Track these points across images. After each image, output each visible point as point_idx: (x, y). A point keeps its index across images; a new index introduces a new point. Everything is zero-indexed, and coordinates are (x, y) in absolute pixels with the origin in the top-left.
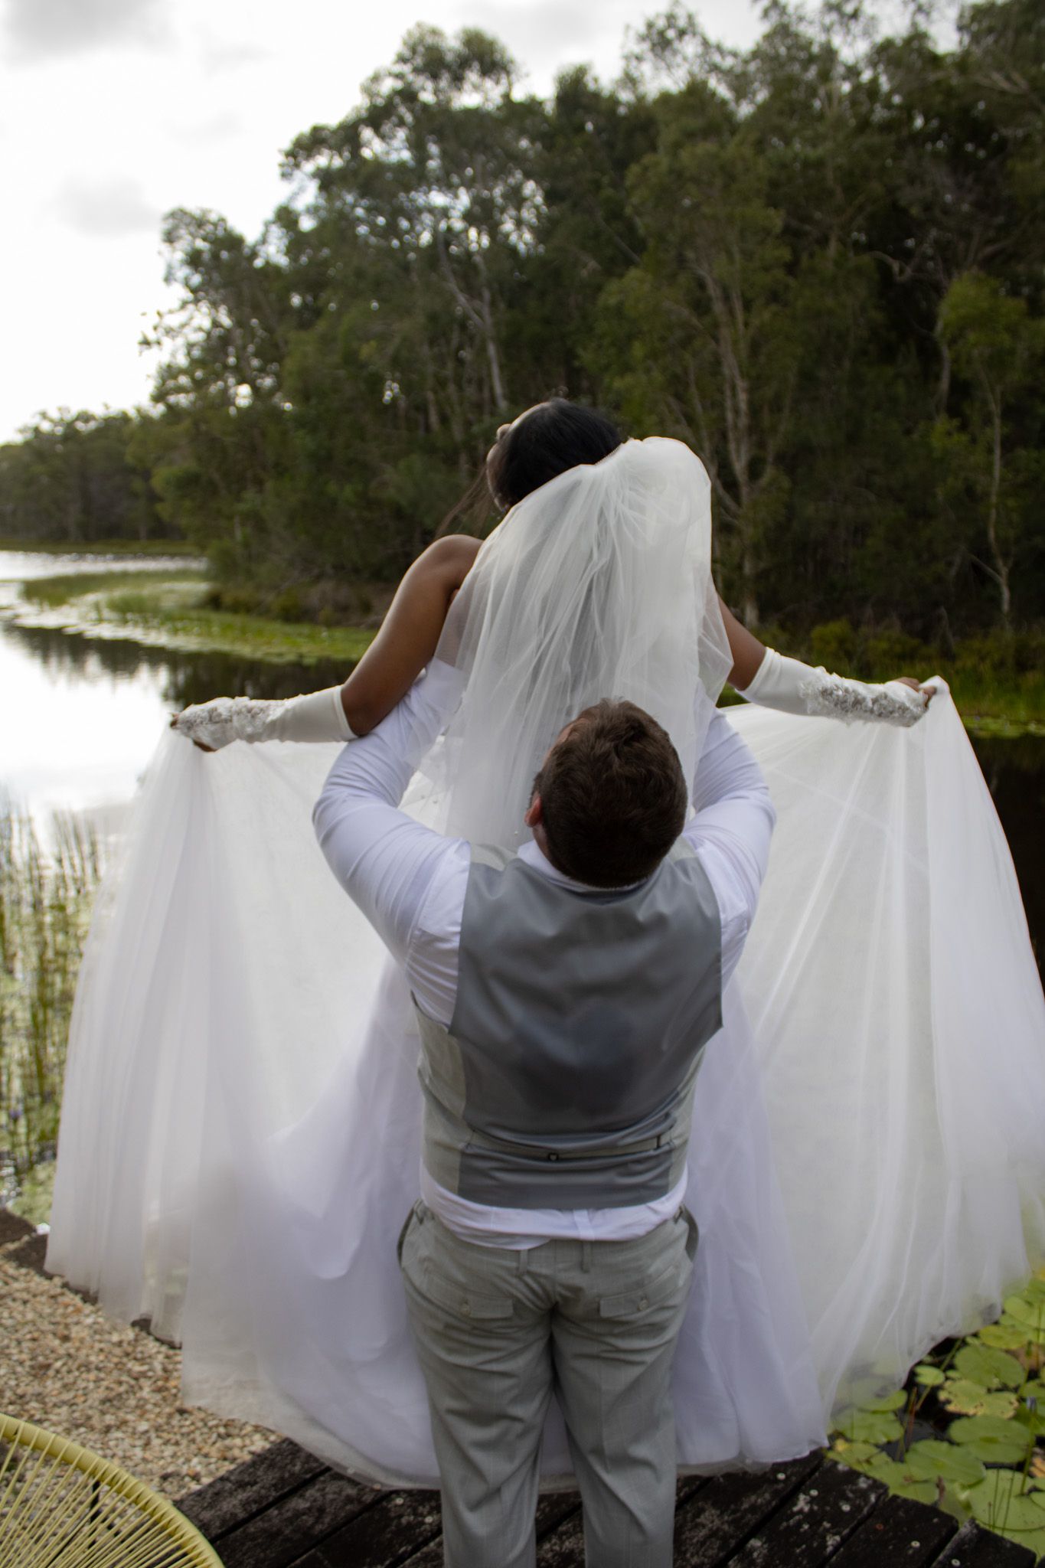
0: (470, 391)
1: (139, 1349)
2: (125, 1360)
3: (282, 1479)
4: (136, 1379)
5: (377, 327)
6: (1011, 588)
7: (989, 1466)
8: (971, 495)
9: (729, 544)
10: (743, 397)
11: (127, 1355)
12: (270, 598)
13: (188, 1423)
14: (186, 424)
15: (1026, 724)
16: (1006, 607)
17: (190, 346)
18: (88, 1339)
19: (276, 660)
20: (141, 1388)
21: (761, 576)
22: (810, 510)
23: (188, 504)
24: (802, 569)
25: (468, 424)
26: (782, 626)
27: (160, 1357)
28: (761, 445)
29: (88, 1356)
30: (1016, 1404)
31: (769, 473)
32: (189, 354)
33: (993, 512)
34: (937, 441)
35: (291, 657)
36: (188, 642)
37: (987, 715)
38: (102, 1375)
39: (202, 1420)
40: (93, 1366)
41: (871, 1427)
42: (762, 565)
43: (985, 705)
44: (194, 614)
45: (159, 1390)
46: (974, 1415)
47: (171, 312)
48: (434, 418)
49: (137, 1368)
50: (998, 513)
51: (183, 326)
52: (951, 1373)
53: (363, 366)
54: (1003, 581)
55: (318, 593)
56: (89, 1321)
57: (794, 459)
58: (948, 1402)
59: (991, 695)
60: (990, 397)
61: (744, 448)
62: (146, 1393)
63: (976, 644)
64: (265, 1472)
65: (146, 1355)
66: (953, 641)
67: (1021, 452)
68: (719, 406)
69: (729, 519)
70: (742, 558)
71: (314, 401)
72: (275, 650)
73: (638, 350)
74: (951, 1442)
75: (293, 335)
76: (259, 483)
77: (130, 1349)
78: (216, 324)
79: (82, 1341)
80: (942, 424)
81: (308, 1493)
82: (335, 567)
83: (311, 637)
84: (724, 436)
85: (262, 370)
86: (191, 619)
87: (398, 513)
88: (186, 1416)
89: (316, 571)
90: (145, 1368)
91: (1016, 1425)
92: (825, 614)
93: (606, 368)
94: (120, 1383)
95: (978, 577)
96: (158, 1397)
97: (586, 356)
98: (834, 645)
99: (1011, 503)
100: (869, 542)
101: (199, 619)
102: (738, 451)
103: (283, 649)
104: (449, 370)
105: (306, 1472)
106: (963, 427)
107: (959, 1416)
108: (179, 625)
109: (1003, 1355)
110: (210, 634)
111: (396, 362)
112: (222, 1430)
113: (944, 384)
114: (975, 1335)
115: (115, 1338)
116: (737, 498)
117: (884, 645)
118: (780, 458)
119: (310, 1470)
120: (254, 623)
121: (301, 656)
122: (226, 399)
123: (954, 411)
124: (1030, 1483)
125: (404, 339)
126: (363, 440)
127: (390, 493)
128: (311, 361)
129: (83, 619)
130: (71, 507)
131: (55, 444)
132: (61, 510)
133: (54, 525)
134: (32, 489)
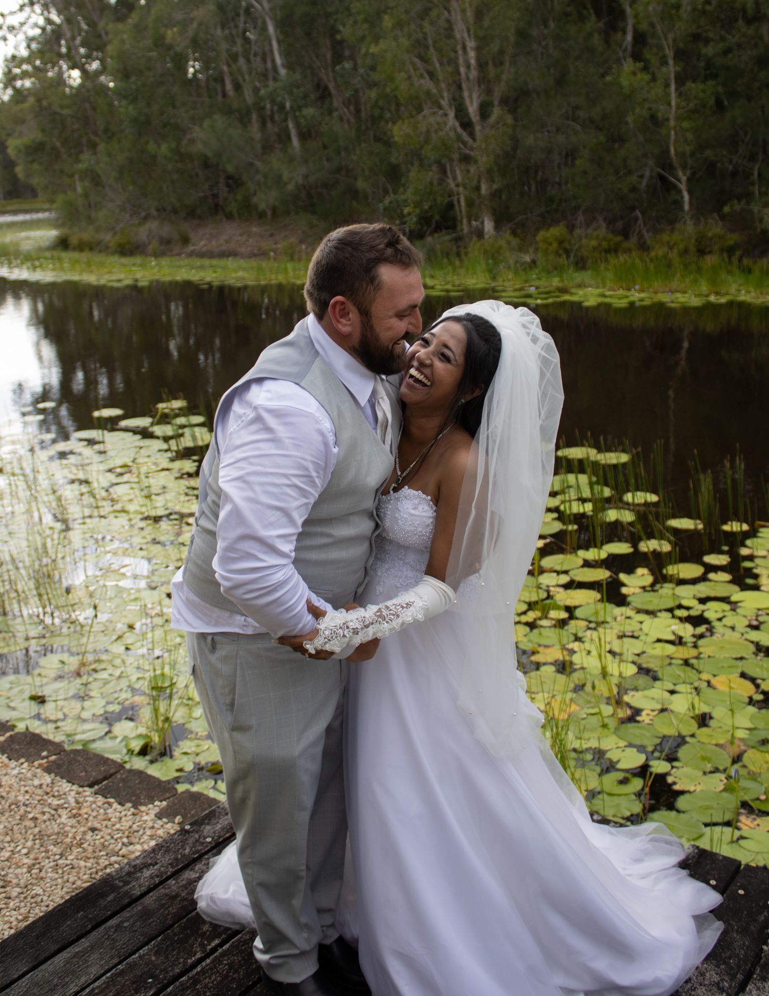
0: (257, 62)
1: (56, 789)
2: (45, 797)
3: (176, 859)
4: (56, 810)
5: (179, 16)
6: (690, 192)
7: (706, 825)
8: (655, 121)
9: (468, 171)
10: (472, 54)
11: (47, 794)
12: (107, 237)
13: (99, 837)
14: (31, 100)
15: (707, 296)
16: (686, 207)
17: (30, 40)
18: (15, 785)
19: (115, 285)
20: (60, 816)
21: (496, 194)
22: (529, 140)
23: (36, 166)
24: (526, 188)
25: (256, 90)
26: (514, 233)
27: (73, 793)
28: (489, 92)
29: (16, 796)
30: (725, 781)
31: (496, 112)
32: (29, 47)
33: (673, 133)
34: (625, 81)
35: (128, 282)
36: (45, 276)
37: (677, 291)
38: (29, 809)
39: (110, 834)
40: (21, 804)
41: (618, 806)
42: (495, 186)
43: (674, 284)
44: (48, 254)
45: (74, 816)
46: (695, 791)
47: (12, 13)
48: (229, 86)
49: (56, 802)
50: (676, 134)
51: (22, 24)
52: (675, 764)
53: (170, 47)
54: (683, 187)
55: (146, 231)
56: (15, 772)
57: (514, 102)
58: (675, 783)
59: (678, 275)
60: (665, 43)
61: (475, 96)
62: (64, 819)
63: (665, 237)
64: (163, 856)
65: (61, 793)
66: (647, 236)
67: (690, 85)
68: (454, 62)
69: (467, 152)
70: (479, 182)
71: (133, 79)
72: (114, 277)
73: (388, 22)
74: (678, 811)
75: (110, 27)
76: (93, 146)
77: (49, 790)
78: (49, 21)
79: (11, 786)
80: (629, 65)
81: (197, 868)
82: (158, 210)
83: (143, 266)
84: (460, 87)
85: (88, 56)
86: (46, 258)
87: (206, 164)
88: (96, 832)
89: (143, 214)
90: (62, 801)
91: (725, 795)
92: (547, 221)
93: (363, 38)
94: (44, 813)
95: (665, 185)
96: (74, 821)
97: (346, 31)
98: (555, 245)
99: (685, 124)
100: (578, 162)
101: (52, 258)
102: (471, 97)
103: (122, 276)
104: (238, 48)
105: (194, 853)
106: (645, 69)
107: (682, 793)
108: (37, 263)
109: (714, 747)
110: (62, 269)
111: (195, 43)
112: (125, 840)
113: (629, 37)
114: (693, 736)
115: (37, 782)
116: (472, 135)
117: (594, 243)
118: (504, 101)
119: (197, 852)
120: (97, 258)
121: (136, 280)
122: (60, 81)
123: (637, 56)
124: (737, 834)
125: (200, 24)
126: (174, 107)
127: (199, 147)
128: (128, 46)
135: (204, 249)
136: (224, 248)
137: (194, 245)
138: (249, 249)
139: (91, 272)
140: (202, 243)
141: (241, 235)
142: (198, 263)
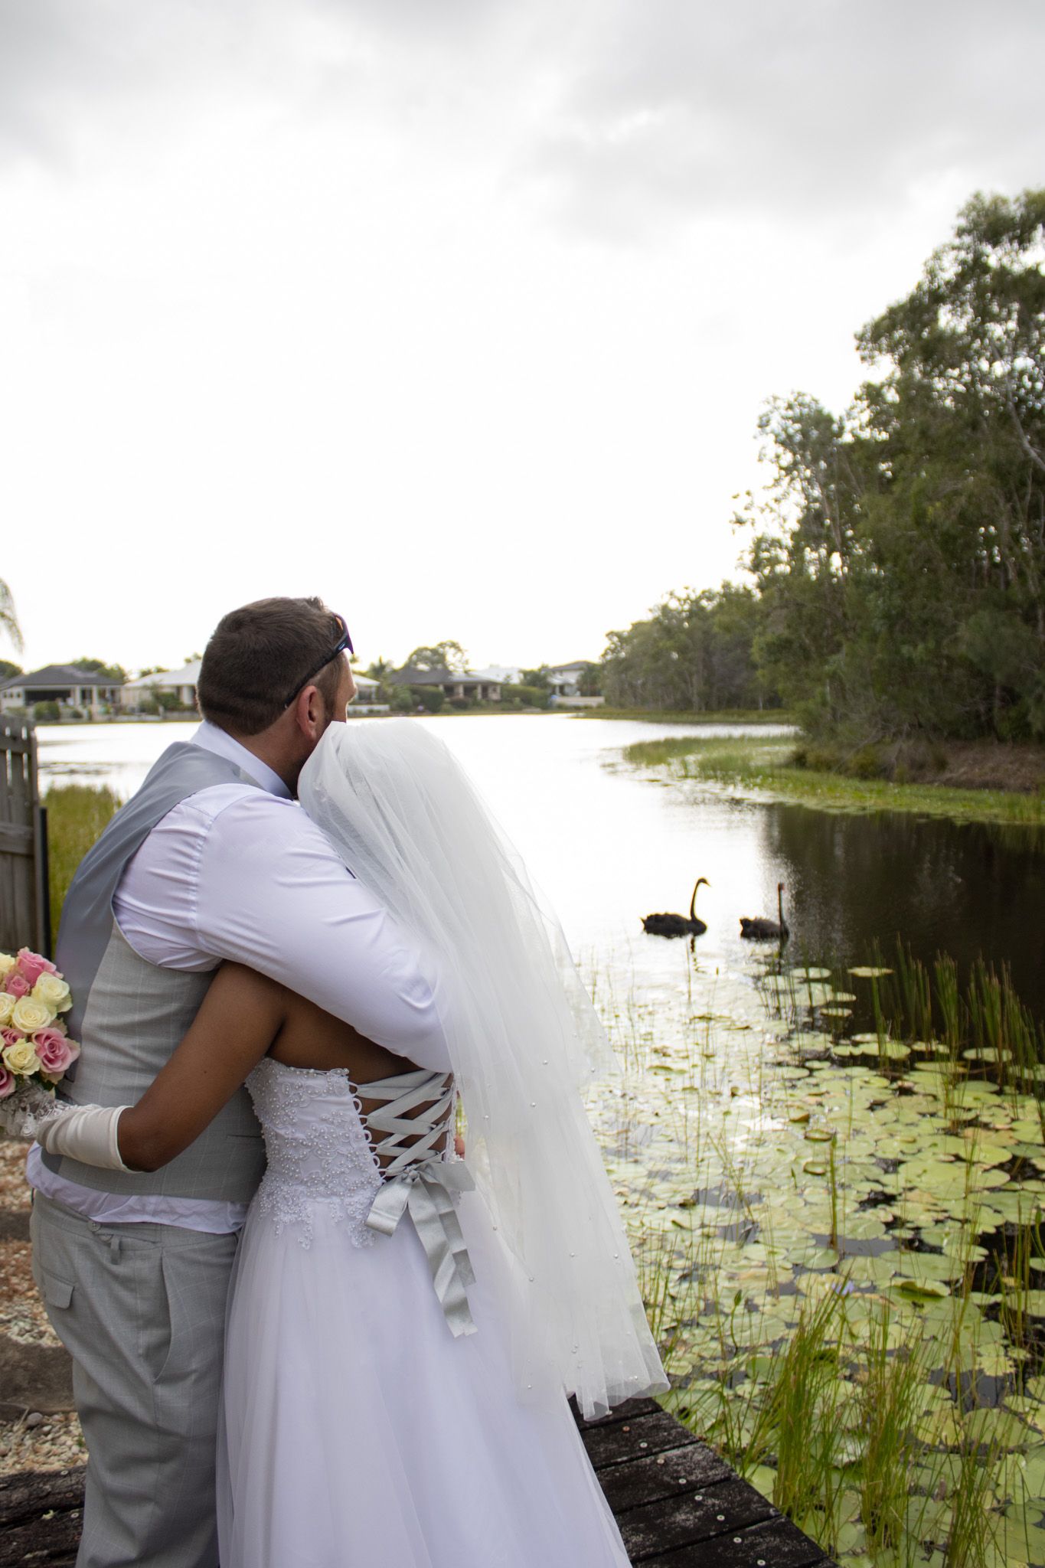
12: (850, 757)
23: (780, 668)
48: (1012, 575)
53: (933, 526)
55: (895, 751)
72: (839, 803)
78: (810, 500)
82: (912, 726)
83: (880, 792)
87: (975, 672)
89: (893, 730)
103: (848, 803)
121: (862, 809)
125: (970, 497)
126: (938, 600)
127: (963, 649)
128: (886, 524)
129: (670, 775)
130: (695, 679)
131: (682, 621)
132: (685, 682)
133: (679, 696)
134: (660, 663)
135: (964, 777)
136: (988, 778)
137: (951, 772)
138: (1020, 781)
139: (815, 795)
140: (963, 770)
141: (1011, 763)
142: (951, 795)
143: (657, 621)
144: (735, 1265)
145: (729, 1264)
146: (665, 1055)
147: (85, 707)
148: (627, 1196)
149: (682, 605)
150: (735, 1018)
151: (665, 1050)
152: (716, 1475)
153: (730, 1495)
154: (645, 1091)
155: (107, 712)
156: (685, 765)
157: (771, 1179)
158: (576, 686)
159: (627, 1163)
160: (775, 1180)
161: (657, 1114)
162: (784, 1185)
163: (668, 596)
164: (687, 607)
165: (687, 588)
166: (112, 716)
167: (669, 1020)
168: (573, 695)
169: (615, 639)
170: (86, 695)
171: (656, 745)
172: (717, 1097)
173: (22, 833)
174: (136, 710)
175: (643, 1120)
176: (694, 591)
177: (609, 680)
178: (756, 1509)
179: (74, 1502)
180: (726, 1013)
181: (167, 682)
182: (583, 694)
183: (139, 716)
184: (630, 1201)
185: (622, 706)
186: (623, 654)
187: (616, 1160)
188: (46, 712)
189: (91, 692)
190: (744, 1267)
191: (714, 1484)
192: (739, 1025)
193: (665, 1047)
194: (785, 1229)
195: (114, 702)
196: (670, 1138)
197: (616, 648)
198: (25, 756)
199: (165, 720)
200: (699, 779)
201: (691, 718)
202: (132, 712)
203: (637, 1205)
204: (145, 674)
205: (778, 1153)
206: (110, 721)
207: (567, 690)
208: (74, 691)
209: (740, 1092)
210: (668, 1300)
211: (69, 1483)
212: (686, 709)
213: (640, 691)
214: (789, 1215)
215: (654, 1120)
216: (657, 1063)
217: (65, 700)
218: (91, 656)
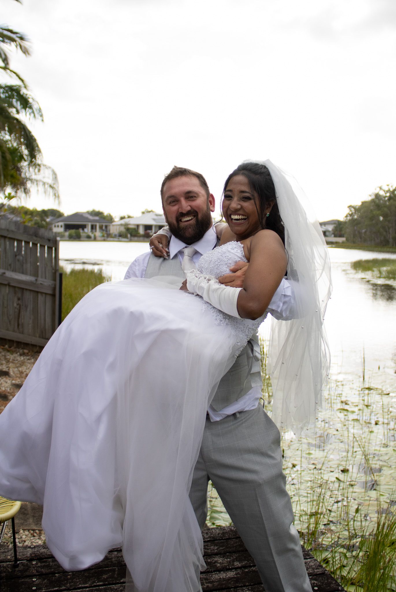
129: (373, 276)
130: (391, 231)
131: (385, 201)
132: (386, 232)
133: (382, 238)
134: (374, 222)
143: (373, 201)
144: (363, 499)
145: (360, 498)
146: (346, 404)
147: (92, 233)
148: (316, 465)
149: (386, 194)
150: (384, 389)
151: (347, 402)
152: (318, 571)
153: (323, 580)
154: (334, 420)
155: (103, 236)
156: (380, 272)
157: (387, 462)
158: (332, 232)
159: (319, 450)
160: (389, 463)
161: (337, 430)
162: (393, 465)
163: (379, 189)
164: (388, 195)
165: (388, 185)
166: (106, 238)
167: (351, 389)
168: (330, 236)
169: (353, 209)
170: (93, 227)
171: (367, 262)
172: (368, 425)
173: (50, 284)
174: (117, 236)
175: (330, 432)
176: (392, 187)
177: (348, 230)
178: (333, 586)
179: (34, 558)
180: (380, 387)
181: (132, 222)
182: (335, 236)
183: (119, 238)
184: (317, 467)
185: (354, 242)
186: (356, 217)
187: (314, 448)
188: (74, 235)
189: (96, 226)
190: (367, 500)
191: (316, 575)
192: (385, 392)
193: (347, 400)
194: (390, 485)
195: (106, 231)
196: (341, 441)
197: (352, 214)
198: (54, 249)
199: (131, 241)
200: (386, 279)
201: (388, 249)
202: (115, 236)
203: (320, 469)
204: (122, 218)
205: (393, 451)
206: (104, 240)
207: (327, 234)
208: (88, 225)
209: (380, 423)
210: (328, 511)
211: (34, 551)
212: (386, 245)
213: (363, 235)
214: (393, 479)
215: (336, 433)
216: (341, 407)
217: (83, 230)
218: (97, 209)
